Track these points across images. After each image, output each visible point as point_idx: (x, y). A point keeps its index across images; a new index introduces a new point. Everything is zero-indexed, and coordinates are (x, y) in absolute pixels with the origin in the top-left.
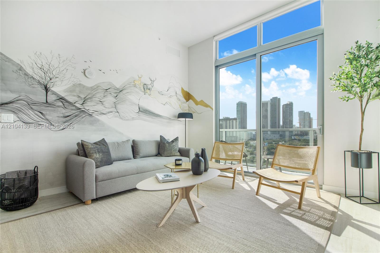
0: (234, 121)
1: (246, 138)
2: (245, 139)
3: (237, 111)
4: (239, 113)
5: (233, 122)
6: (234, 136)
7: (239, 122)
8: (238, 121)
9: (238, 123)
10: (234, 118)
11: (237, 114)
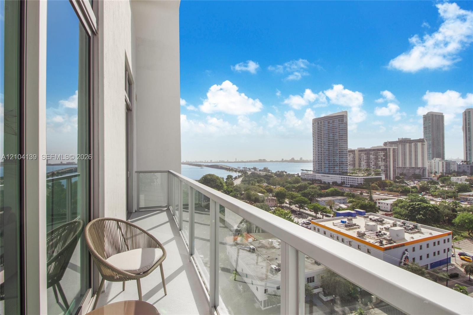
0: (419, 144)
1: (443, 170)
2: (440, 171)
3: (424, 128)
4: (428, 131)
5: (416, 146)
6: (419, 167)
7: (429, 145)
8: (426, 143)
9: (426, 147)
10: (418, 139)
11: (425, 133)
